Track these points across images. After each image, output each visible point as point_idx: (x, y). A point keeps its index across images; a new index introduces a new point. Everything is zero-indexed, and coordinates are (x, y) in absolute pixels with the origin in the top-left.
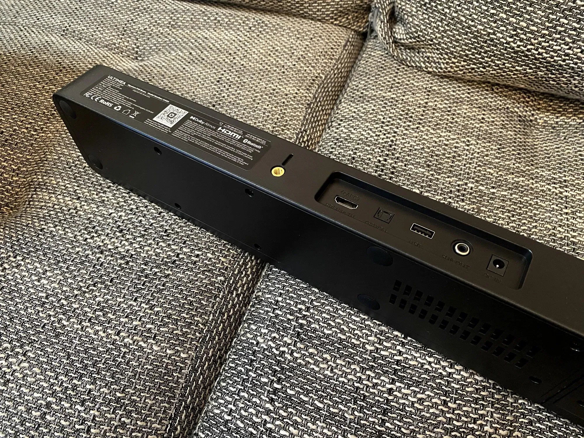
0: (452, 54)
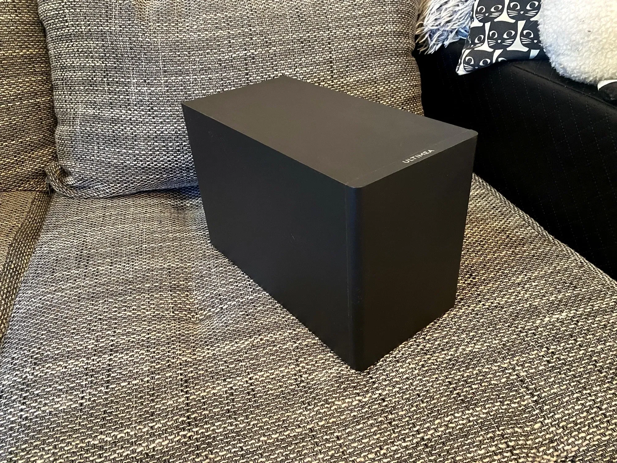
0: (108, 182)
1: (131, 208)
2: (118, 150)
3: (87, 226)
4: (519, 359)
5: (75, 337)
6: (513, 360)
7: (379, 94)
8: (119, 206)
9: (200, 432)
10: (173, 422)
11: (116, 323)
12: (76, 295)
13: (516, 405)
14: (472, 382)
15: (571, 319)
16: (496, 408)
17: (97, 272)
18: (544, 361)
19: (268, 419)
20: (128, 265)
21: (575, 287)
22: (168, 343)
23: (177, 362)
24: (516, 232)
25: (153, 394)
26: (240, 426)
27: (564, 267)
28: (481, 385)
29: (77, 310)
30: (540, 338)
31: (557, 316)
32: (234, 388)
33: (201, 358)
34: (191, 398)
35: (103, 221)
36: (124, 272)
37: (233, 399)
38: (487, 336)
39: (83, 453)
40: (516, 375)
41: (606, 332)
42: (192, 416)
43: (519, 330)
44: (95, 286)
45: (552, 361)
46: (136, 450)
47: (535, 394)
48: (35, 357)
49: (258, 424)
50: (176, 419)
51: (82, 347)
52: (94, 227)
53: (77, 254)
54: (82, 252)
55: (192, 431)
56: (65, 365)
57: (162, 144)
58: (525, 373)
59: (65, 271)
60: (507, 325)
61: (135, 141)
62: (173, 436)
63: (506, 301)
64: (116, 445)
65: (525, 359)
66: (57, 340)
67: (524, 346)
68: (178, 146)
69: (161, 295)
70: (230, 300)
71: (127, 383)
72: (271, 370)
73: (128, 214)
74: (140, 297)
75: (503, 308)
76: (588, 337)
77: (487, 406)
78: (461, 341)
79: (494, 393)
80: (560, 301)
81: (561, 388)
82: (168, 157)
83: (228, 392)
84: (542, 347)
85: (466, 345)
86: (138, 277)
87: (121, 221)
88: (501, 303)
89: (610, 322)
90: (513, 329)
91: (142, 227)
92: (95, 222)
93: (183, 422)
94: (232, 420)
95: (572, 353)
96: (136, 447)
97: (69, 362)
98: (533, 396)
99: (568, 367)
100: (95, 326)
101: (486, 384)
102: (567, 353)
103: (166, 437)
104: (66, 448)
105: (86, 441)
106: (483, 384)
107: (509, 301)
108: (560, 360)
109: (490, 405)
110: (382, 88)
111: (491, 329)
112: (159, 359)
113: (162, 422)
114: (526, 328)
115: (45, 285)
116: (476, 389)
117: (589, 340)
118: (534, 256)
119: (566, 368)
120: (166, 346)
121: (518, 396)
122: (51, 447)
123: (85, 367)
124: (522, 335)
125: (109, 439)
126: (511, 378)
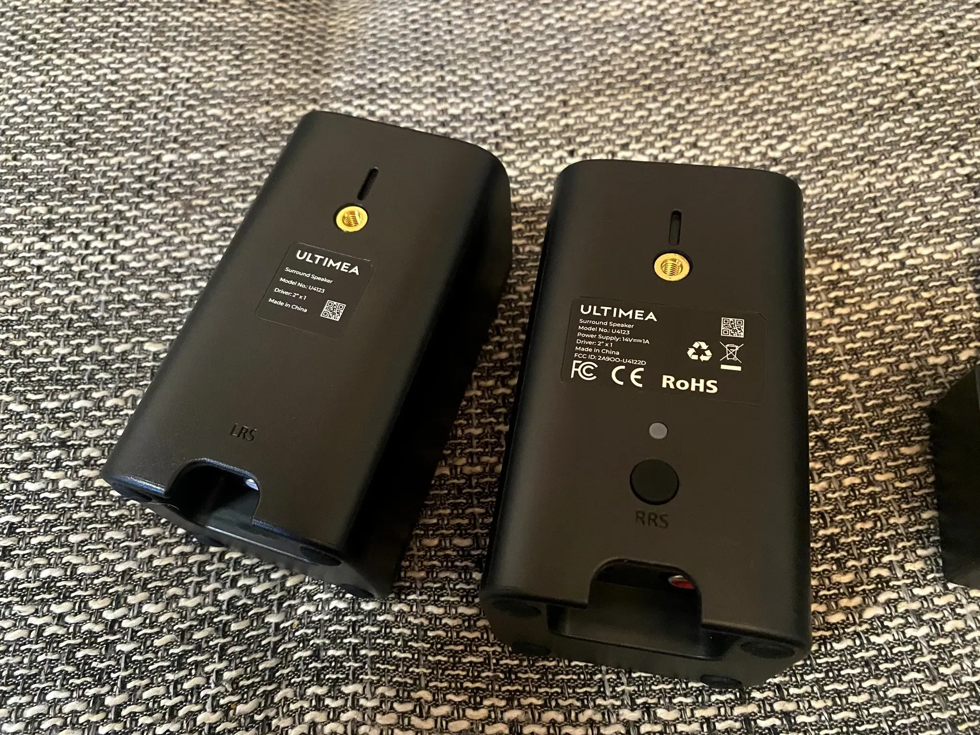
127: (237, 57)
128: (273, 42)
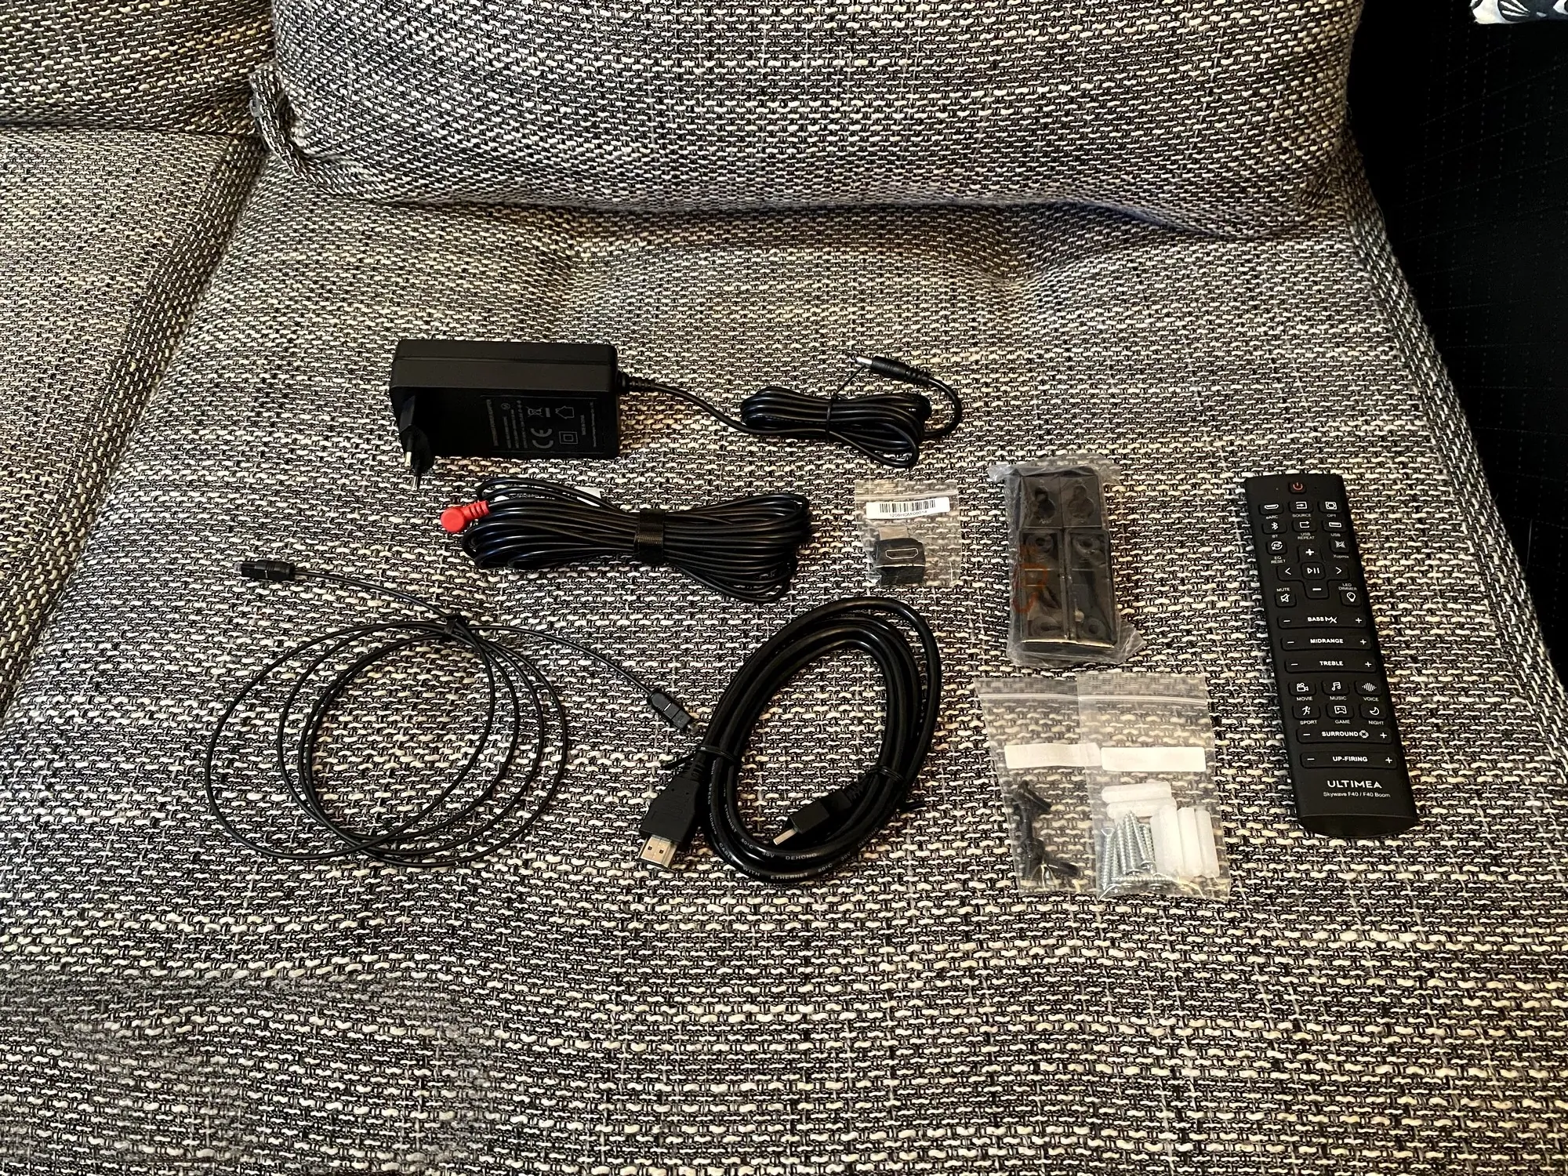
0: (382, 166)
1: (432, 251)
2: (401, 88)
3: (312, 291)
4: (1203, 1028)
5: (194, 637)
6: (1186, 1026)
7: (1179, 42)
8: (404, 241)
9: (377, 966)
10: (326, 925)
11: (290, 619)
12: (228, 511)
13: (1130, 1146)
14: (1047, 1051)
15: (1416, 960)
16: (1074, 1139)
17: (292, 451)
18: (1266, 1059)
19: (526, 989)
20: (366, 447)
21: (1496, 860)
22: (386, 707)
23: (387, 766)
24: (1429, 610)
25: (306, 840)
26: (466, 980)
27: (1506, 779)
28: (1065, 1067)
29: (219, 556)
30: (1295, 990)
31: (1381, 937)
32: (484, 875)
33: (446, 765)
34: (383, 873)
35: (351, 284)
36: (350, 466)
37: (473, 905)
38: (1157, 930)
39: (131, 944)
40: (1173, 1069)
41: (1491, 1032)
42: (372, 923)
43: (1253, 942)
44: (277, 493)
45: (1287, 1064)
46: (233, 971)
47: (1193, 1136)
48: (102, 667)
49: (502, 991)
50: (335, 921)
51: (199, 670)
52: (327, 299)
53: (264, 380)
54: (274, 376)
55: (361, 962)
56: (153, 708)
57: (508, 99)
58: (1196, 1073)
59: (225, 427)
60: (1228, 915)
61: (443, 76)
62: (317, 962)
63: (1270, 838)
64: (197, 947)
65: (1217, 1033)
66: (157, 635)
67: (1238, 995)
68: (548, 113)
69: (420, 554)
70: (575, 612)
71: (259, 796)
72: (579, 858)
73: (419, 270)
74: (368, 552)
75: (1249, 861)
76: (1429, 1031)
77: (1049, 1130)
78: (1084, 921)
79: (1087, 1100)
80: (1422, 892)
81: (1268, 1148)
82: (524, 136)
83: (470, 880)
84: (1283, 1015)
85: (1088, 938)
86: (381, 490)
87: (394, 292)
88: (1252, 840)
89: (1526, 1005)
90: (1238, 933)
91: (437, 324)
92: (334, 283)
93: (347, 933)
94: (453, 959)
95: (1356, 1063)
96: (235, 966)
97: (163, 703)
98: (1184, 1140)
99: (1321, 1099)
100: (244, 615)
101: (1080, 1068)
102: (1342, 1058)
103: (302, 959)
104: (102, 924)
105: (143, 918)
106: (1071, 1067)
107: (1280, 841)
108: (1309, 1072)
109: (1060, 1130)
110: (1199, 20)
111: (1181, 912)
112: (349, 746)
113: (304, 919)
114: (1275, 943)
115: (176, 457)
116: (1047, 1073)
117: (1427, 1041)
118: (1433, 713)
119: (1313, 1097)
120: (380, 713)
121: (1147, 1123)
122: (74, 912)
123: (190, 726)
124: (1251, 959)
125: (188, 929)
126: (1155, 1071)
127: (485, 319)
128: (515, 310)
